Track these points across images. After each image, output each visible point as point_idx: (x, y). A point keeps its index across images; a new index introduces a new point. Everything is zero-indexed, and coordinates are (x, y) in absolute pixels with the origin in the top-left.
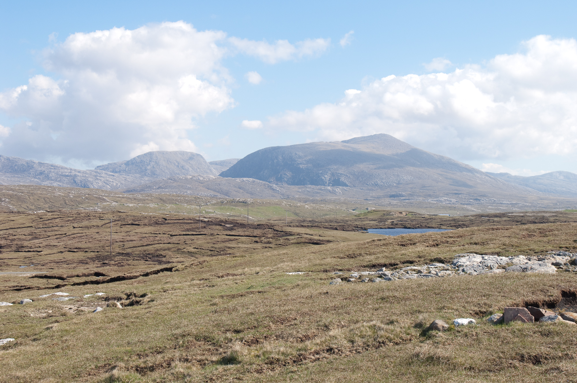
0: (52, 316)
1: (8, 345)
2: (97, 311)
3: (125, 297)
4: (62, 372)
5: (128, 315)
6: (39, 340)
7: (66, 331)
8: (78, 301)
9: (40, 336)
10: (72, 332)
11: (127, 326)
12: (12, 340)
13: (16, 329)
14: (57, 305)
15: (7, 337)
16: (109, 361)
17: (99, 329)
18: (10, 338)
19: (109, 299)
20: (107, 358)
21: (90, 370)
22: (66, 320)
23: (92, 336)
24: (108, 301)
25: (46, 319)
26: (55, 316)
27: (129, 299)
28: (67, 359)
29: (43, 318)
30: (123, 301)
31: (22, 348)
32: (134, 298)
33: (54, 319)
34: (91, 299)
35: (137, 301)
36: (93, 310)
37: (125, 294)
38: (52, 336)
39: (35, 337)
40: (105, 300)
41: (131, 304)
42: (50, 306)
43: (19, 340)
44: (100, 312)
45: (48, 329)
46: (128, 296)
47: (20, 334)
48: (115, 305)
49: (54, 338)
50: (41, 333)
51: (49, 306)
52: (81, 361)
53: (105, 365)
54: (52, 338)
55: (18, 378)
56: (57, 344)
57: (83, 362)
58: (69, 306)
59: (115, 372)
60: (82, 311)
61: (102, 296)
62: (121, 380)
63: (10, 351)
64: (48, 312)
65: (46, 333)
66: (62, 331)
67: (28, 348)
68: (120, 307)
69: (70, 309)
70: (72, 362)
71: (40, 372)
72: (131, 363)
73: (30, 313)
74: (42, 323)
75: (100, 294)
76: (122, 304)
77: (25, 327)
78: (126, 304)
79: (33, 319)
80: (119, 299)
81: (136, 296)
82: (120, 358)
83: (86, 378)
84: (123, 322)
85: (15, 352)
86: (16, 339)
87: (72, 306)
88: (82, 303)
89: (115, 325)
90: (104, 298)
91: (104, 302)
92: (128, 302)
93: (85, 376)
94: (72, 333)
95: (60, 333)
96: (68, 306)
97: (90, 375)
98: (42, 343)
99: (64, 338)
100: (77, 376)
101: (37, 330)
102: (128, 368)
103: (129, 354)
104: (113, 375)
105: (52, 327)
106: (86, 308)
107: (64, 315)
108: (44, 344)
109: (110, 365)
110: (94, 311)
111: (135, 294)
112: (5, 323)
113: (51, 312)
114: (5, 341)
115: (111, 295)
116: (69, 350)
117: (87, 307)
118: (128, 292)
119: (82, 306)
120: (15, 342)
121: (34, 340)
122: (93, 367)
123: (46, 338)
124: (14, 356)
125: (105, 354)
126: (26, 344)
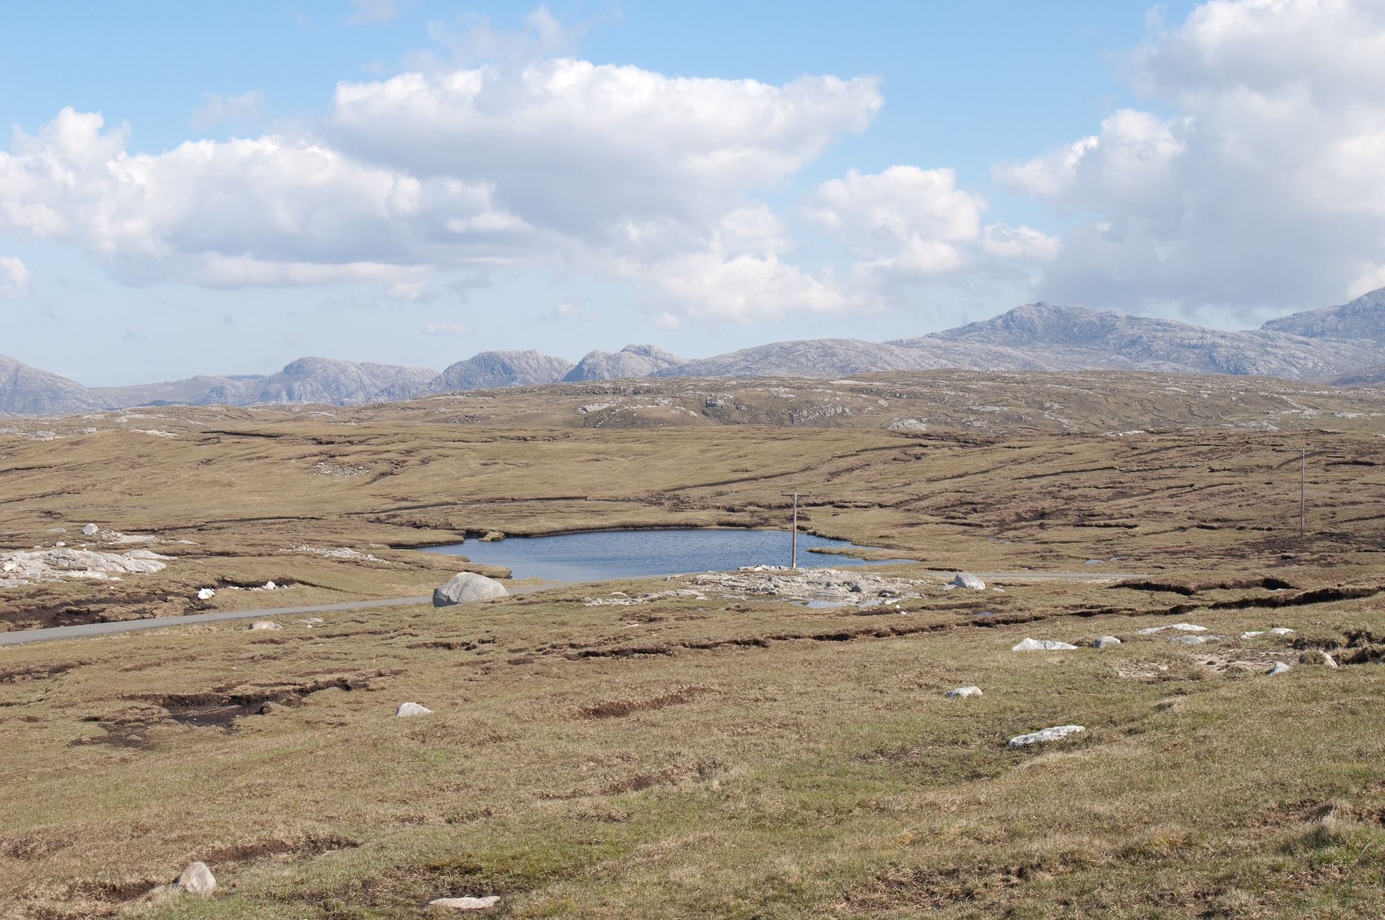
0: (1168, 679)
1: (1070, 741)
2: (1277, 671)
3: (1346, 640)
4: (1198, 811)
5: (1355, 685)
6: (1142, 732)
7: (1205, 715)
8: (1229, 646)
9: (1143, 724)
10: (1218, 718)
11: (1353, 713)
12: (1078, 729)
13: (1087, 704)
14: (1180, 653)
15: (1067, 723)
16: (1311, 794)
17: (1283, 715)
18: (1075, 724)
19: (1305, 644)
20: (1307, 785)
21: (1266, 812)
22: (1202, 691)
23: (1266, 731)
24: (1302, 649)
25: (1155, 686)
26: (1176, 679)
27: (1355, 645)
28: (1211, 781)
29: (1148, 683)
30: (1340, 651)
31: (1103, 748)
32: (1366, 645)
33: (1173, 686)
34: (1260, 642)
35: (1374, 652)
36: (1266, 669)
37: (1345, 634)
38: (1172, 726)
39: (1131, 725)
40: (1295, 647)
41: (1361, 658)
42: (1164, 656)
43: (1096, 731)
44: (1282, 674)
45: (1160, 708)
46: (1353, 639)
47: (1096, 717)
48: (1319, 660)
49: (1177, 730)
50: (1145, 716)
51: (1159, 655)
52: (1243, 790)
53: (1303, 804)
54: (1171, 731)
55: (1097, 817)
56: (1183, 745)
57: (1248, 793)
58: (1208, 658)
59: (1329, 821)
60: (1240, 670)
61: (1286, 637)
62: (1344, 843)
63: (1077, 754)
64: (1158, 670)
65: (1158, 718)
66: (1195, 715)
67: (1116, 751)
68: (1333, 664)
69: (1211, 663)
70: (1223, 791)
71: (1147, 808)
72: (1368, 802)
73: (1117, 669)
74: (1146, 693)
75: (1282, 631)
76: (1336, 658)
77: (1106, 702)
78: (1347, 658)
79: (1126, 682)
80: (1330, 645)
81: (1371, 640)
82: (1340, 788)
83: (1257, 831)
84: (1342, 702)
85: (1087, 758)
86: (1087, 727)
87: (1214, 658)
88: (1239, 651)
89: (1323, 708)
90: (1291, 641)
91: (1290, 652)
92: (1351, 652)
93: (1253, 826)
94: (1220, 722)
95: (1189, 720)
96: (1205, 657)
97: (1265, 823)
98: (1148, 740)
99: (1201, 732)
100: (1235, 824)
101: (1136, 710)
102: (1360, 815)
103: (1362, 780)
104: (1323, 828)
105: (1170, 705)
106: (1249, 663)
107: (1196, 677)
108: (1152, 744)
109: (1315, 803)
110: (1269, 672)
111: (1369, 635)
112: (1061, 689)
113: (1165, 668)
114: (1064, 731)
115: (1308, 634)
116: (1214, 762)
117: (1251, 660)
118: (1351, 628)
119: (1238, 657)
120: (1086, 735)
121: (1130, 732)
122: (1274, 805)
123: (1157, 730)
124: (1084, 766)
125: (1302, 777)
126: (1111, 742)
